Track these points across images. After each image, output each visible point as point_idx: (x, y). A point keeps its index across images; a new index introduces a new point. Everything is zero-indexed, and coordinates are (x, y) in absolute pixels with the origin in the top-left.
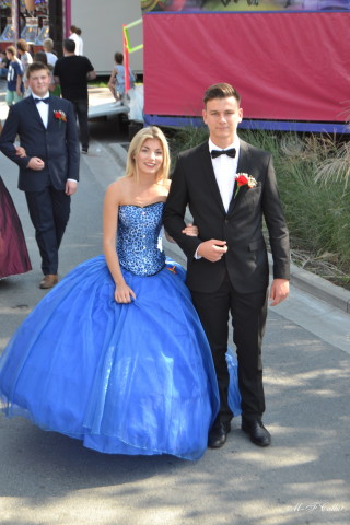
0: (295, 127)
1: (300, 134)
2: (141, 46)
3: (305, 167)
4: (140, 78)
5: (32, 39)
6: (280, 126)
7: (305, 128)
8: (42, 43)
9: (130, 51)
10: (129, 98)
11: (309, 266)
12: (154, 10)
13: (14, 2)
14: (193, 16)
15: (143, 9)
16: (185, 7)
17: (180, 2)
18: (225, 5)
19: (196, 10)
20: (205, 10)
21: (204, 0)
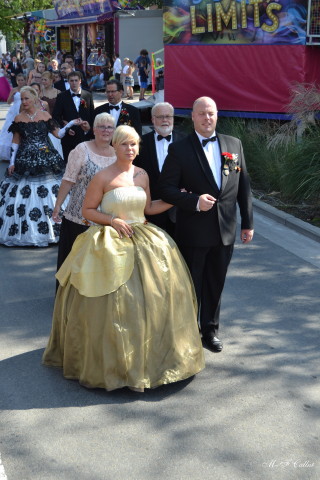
0: (257, 116)
1: (260, 120)
3: (262, 140)
5: (94, 62)
6: (246, 115)
7: (263, 116)
8: (100, 65)
9: (156, 69)
10: (154, 98)
11: (262, 199)
12: (171, 43)
13: (83, 39)
14: (195, 47)
15: (165, 42)
16: (190, 41)
17: (187, 38)
18: (215, 40)
19: (197, 43)
20: (203, 43)
21: (202, 37)
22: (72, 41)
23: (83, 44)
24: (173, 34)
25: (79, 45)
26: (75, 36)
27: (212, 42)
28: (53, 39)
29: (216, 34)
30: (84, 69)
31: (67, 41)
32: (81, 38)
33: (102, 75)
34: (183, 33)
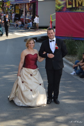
2: (55, 20)
4: (54, 27)
5: (28, 18)
9: (52, 21)
12: (58, 11)
13: (24, 9)
14: (68, 13)
15: (56, 11)
16: (66, 11)
17: (65, 9)
18: (76, 10)
19: (69, 11)
20: (71, 11)
21: (70, 9)
22: (20, 10)
23: (24, 11)
24: (59, 8)
25: (23, 11)
26: (21, 8)
27: (74, 11)
28: (13, 9)
29: (76, 8)
30: (24, 21)
31: (18, 9)
32: (23, 9)
33: (31, 23)
34: (63, 8)
